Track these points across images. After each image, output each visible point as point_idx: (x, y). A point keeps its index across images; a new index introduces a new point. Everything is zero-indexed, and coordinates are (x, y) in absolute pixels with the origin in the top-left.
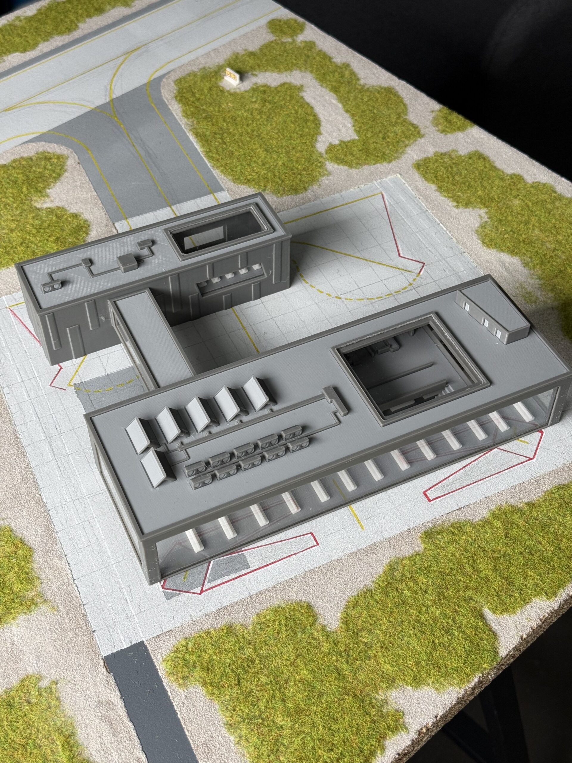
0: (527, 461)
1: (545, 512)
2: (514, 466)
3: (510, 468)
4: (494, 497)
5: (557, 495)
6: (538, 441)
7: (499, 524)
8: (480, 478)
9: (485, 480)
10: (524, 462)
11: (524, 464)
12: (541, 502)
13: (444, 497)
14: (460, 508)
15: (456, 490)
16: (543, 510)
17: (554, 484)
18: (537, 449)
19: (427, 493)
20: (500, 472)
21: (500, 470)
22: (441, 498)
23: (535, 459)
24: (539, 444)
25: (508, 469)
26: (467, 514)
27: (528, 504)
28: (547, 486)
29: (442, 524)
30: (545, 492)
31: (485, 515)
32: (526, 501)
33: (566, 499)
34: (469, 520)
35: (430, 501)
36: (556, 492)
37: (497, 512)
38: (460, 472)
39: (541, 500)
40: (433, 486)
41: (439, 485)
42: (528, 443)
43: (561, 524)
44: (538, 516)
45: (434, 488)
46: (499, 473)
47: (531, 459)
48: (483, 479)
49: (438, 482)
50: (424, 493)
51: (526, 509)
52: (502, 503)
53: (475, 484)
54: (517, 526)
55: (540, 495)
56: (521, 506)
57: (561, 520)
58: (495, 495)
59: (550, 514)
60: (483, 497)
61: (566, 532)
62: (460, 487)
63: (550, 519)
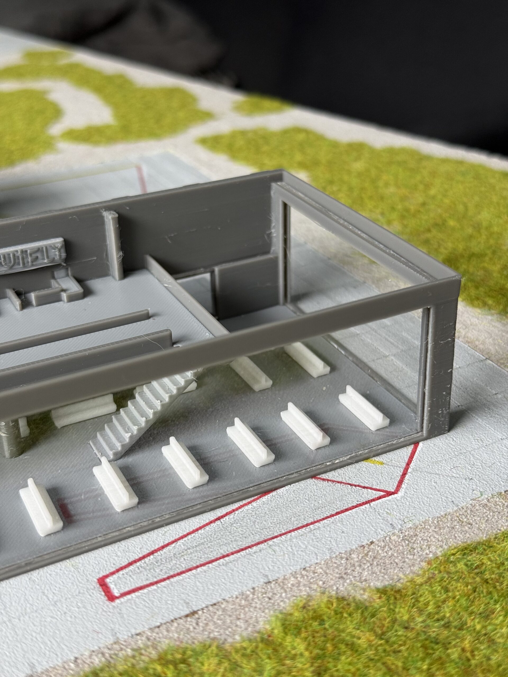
0: (380, 498)
1: (431, 608)
2: (347, 510)
3: (338, 513)
4: (292, 580)
5: (461, 566)
6: (407, 460)
7: (301, 647)
8: (258, 538)
9: (270, 543)
10: (373, 500)
11: (372, 504)
12: (421, 585)
13: (154, 587)
14: (194, 613)
15: (190, 570)
16: (427, 604)
17: (452, 542)
18: (404, 474)
19: (108, 580)
20: (312, 523)
21: (311, 520)
22: (145, 591)
23: (400, 494)
24: (408, 464)
25: (332, 516)
26: (211, 626)
27: (383, 592)
28: (433, 548)
29: (134, 657)
30: (429, 563)
31: (261, 626)
32: (379, 585)
33: (487, 576)
34: (214, 639)
35: (111, 598)
36: (459, 560)
37: (296, 614)
38: (207, 528)
39: (419, 580)
40: (130, 564)
41: (146, 560)
42: (382, 463)
43: (478, 636)
44: (412, 619)
45: (131, 568)
46: (307, 525)
47: (389, 494)
48: (265, 541)
49: (146, 552)
50: (102, 582)
51: (377, 602)
52: (313, 593)
53: (242, 553)
54: (352, 647)
55: (416, 568)
56: (365, 597)
57: (478, 627)
58: (294, 575)
59: (447, 611)
60: (262, 580)
61: (495, 658)
62: (203, 561)
63: (447, 626)
